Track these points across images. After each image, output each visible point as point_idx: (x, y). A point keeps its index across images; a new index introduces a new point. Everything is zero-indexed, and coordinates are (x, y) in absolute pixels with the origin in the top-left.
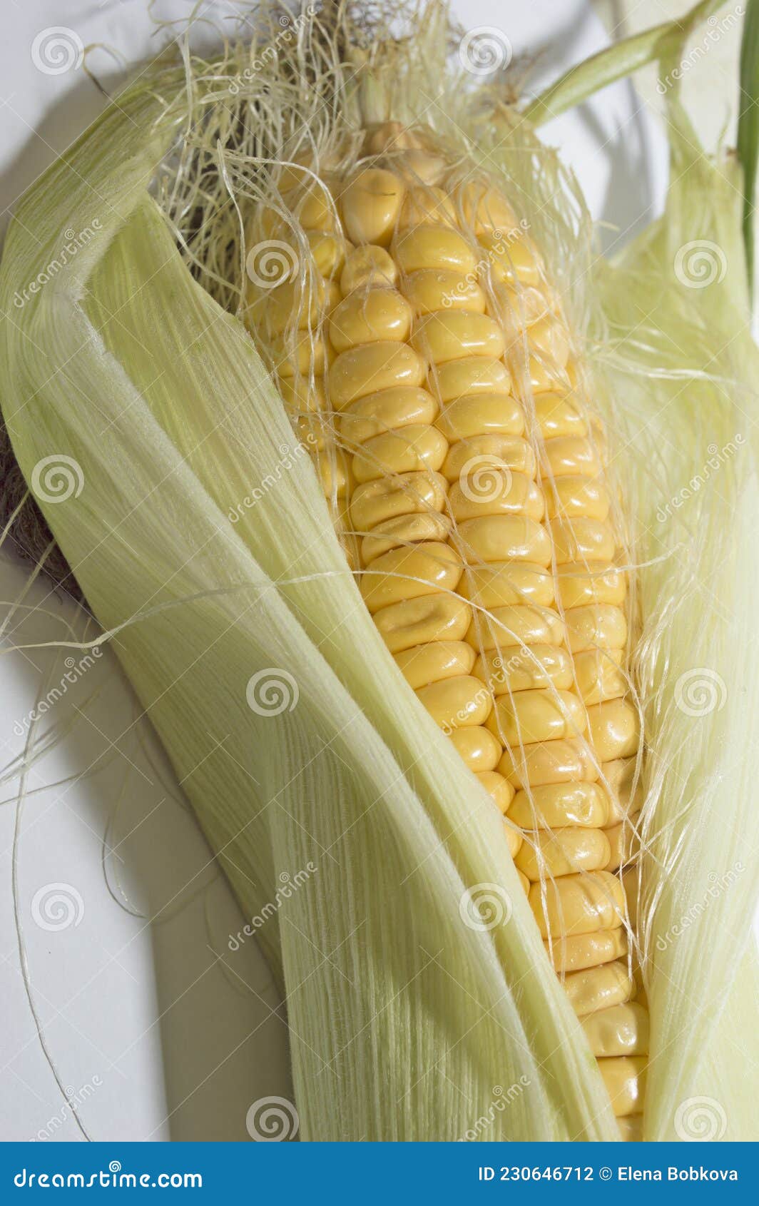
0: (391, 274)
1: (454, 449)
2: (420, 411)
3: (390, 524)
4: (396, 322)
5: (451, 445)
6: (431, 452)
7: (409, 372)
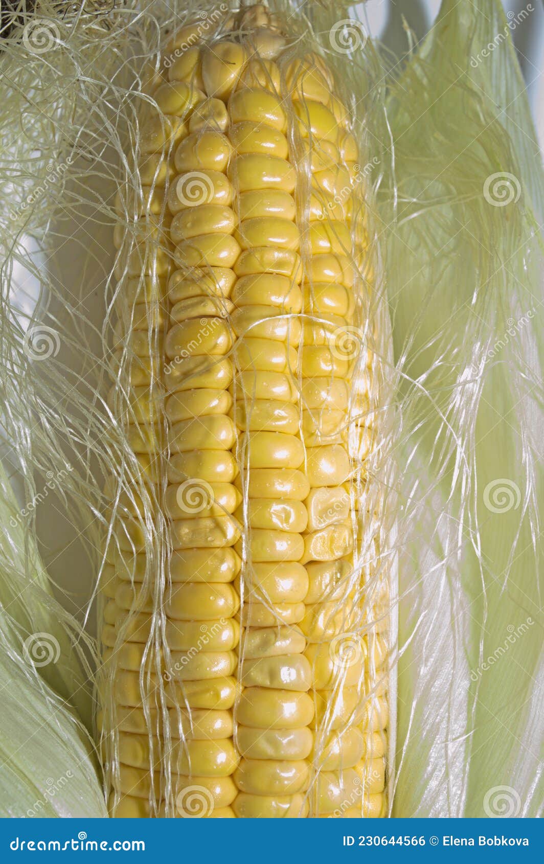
0: (223, 122)
1: (245, 254)
2: (226, 223)
3: (189, 302)
4: (221, 157)
5: (243, 250)
6: (227, 254)
7: (223, 195)
